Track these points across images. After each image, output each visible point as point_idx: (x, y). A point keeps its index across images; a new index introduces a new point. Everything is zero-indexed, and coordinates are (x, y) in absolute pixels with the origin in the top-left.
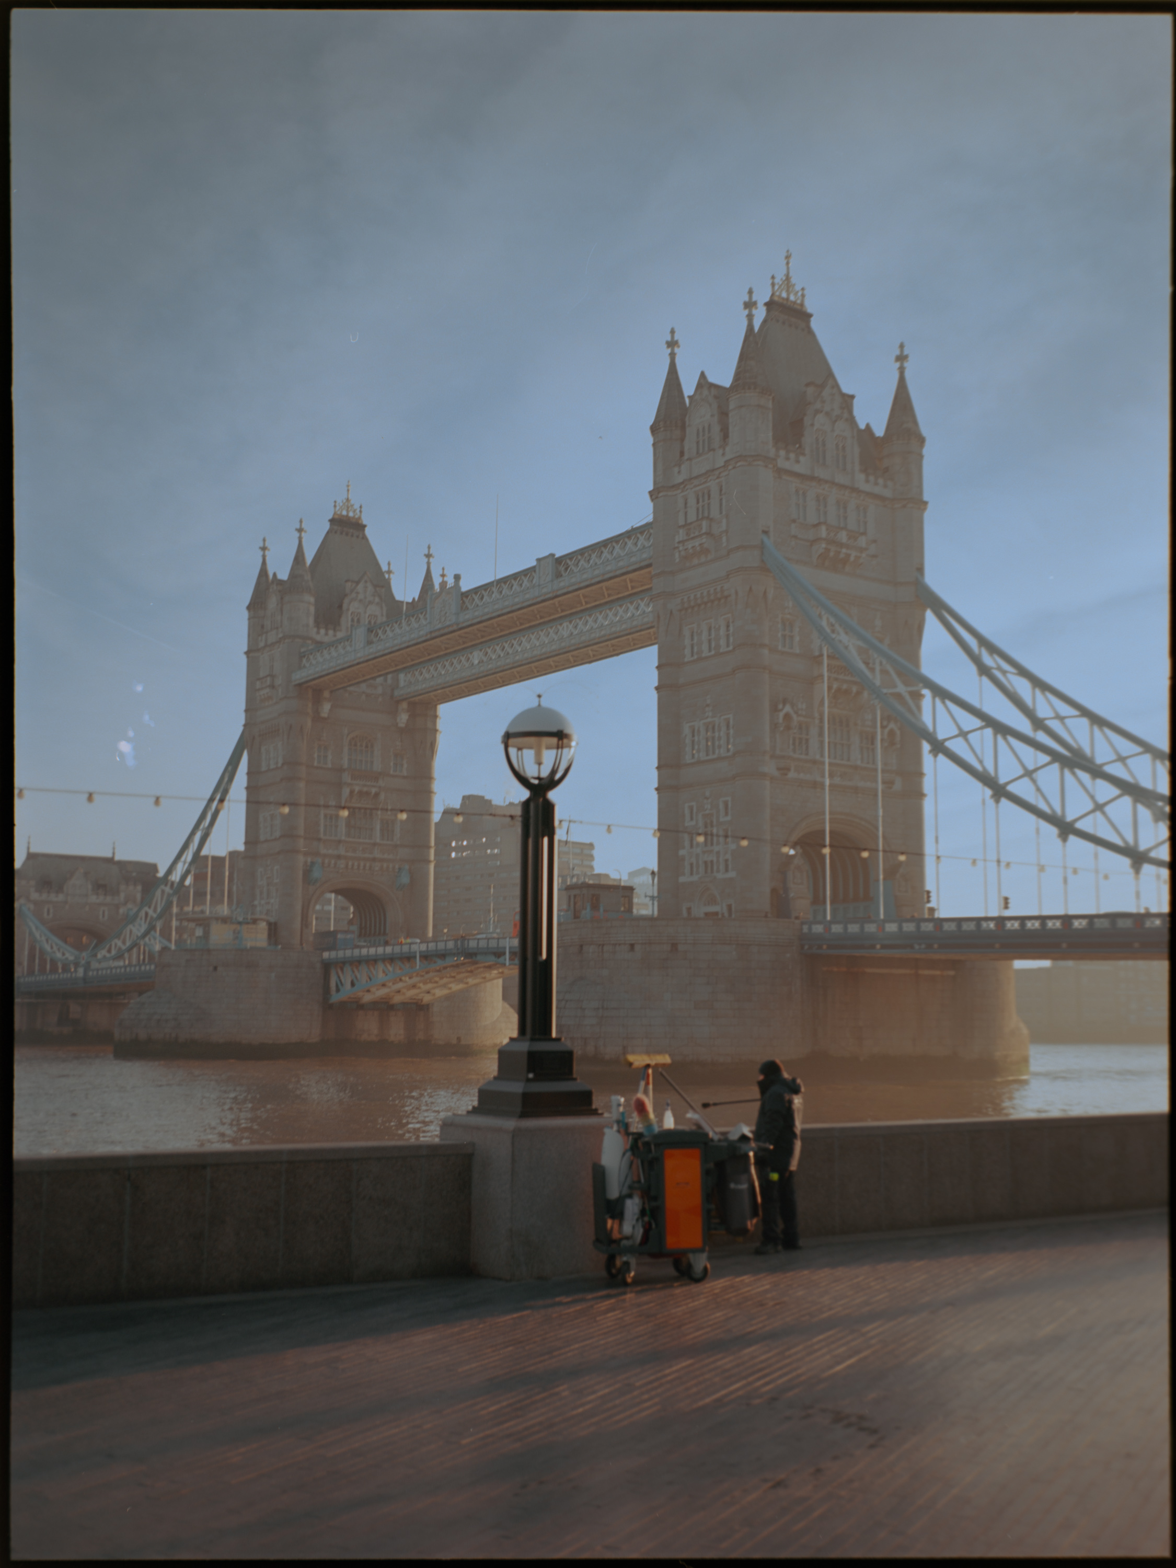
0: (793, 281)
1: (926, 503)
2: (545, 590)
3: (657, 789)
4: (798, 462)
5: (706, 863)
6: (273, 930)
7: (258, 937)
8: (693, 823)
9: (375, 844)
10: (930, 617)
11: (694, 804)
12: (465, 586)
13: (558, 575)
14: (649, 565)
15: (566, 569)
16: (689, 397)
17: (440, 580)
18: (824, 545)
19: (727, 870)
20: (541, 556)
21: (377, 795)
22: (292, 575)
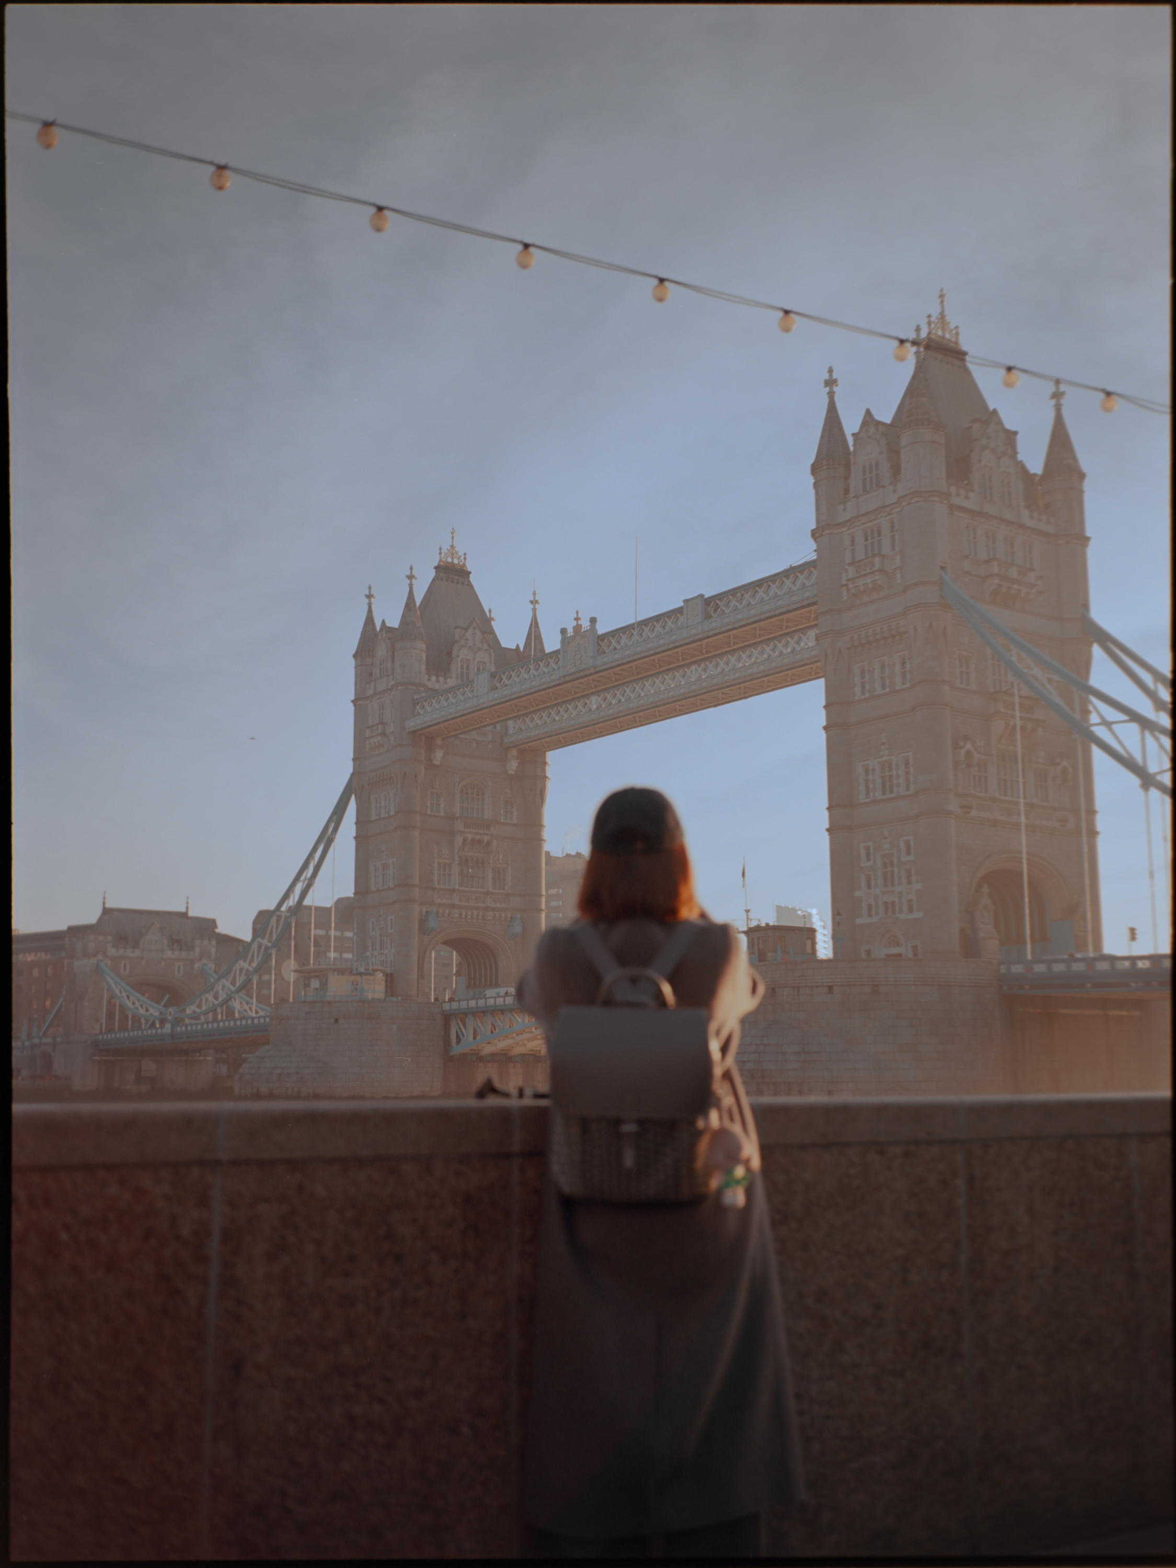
0: (948, 319)
1: (1088, 539)
2: (694, 631)
3: (828, 830)
4: (967, 498)
5: (886, 904)
6: (390, 980)
7: (376, 988)
8: (871, 863)
9: (487, 893)
10: (1097, 651)
11: (870, 844)
12: (601, 629)
13: (708, 616)
14: (814, 603)
15: (715, 611)
16: (853, 435)
17: (575, 623)
18: (996, 582)
19: (911, 910)
20: (688, 597)
21: (489, 843)
22: (404, 621)
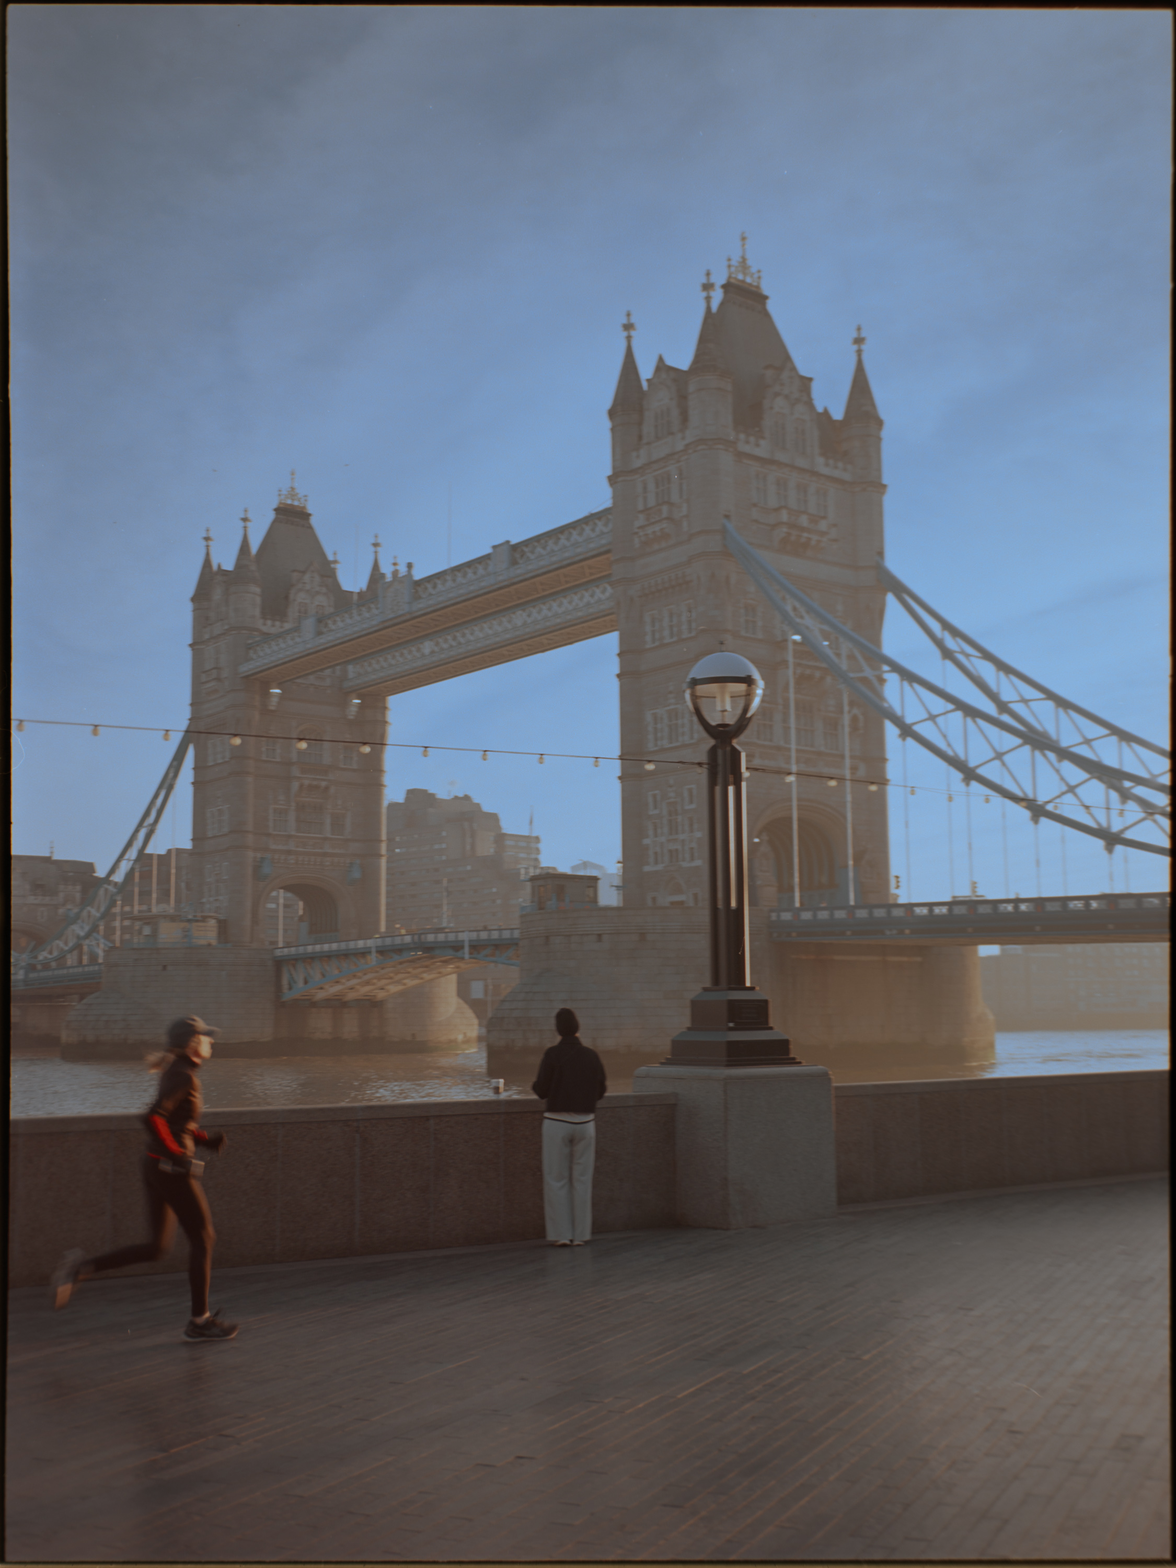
0: (749, 262)
1: (885, 486)
2: (501, 578)
3: (620, 778)
4: (758, 445)
5: (671, 851)
6: (223, 927)
7: (208, 934)
8: (656, 812)
9: (326, 839)
10: (891, 600)
11: (657, 792)
12: (418, 575)
13: (514, 562)
14: (608, 552)
15: (522, 556)
16: (648, 380)
17: (392, 568)
18: (785, 530)
19: (692, 859)
20: (497, 543)
21: (327, 788)
22: (239, 565)
